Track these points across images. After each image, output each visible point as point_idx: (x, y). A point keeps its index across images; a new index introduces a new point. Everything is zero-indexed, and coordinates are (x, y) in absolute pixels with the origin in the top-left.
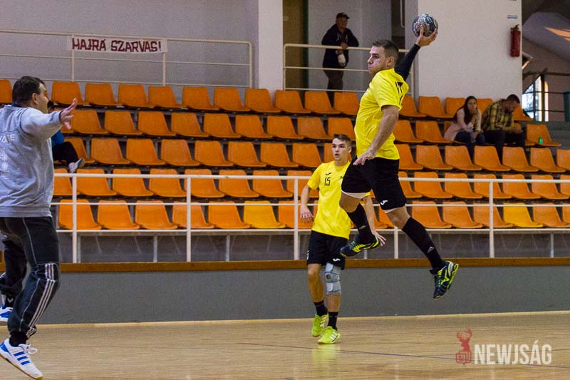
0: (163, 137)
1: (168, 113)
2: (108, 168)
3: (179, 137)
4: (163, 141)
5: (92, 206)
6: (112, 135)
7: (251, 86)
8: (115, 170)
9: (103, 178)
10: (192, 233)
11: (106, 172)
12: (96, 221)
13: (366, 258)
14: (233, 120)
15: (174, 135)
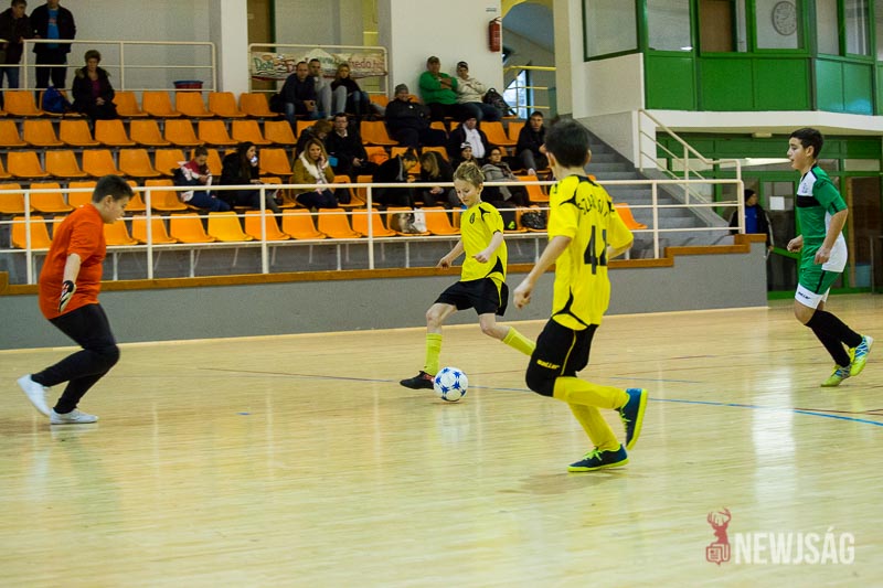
0: (121, 147)
1: (127, 121)
2: (64, 181)
3: (138, 146)
4: (122, 151)
5: (47, 223)
6: (67, 147)
7: (214, 89)
8: (71, 184)
9: (59, 194)
10: (153, 248)
11: (62, 187)
14: (196, 126)
15: (133, 144)
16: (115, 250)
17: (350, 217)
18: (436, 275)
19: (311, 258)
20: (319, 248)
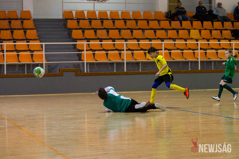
5: (93, 53)
10: (126, 62)
12: (94, 58)
13: (190, 70)
16: (115, 62)
17: (194, 53)
18: (221, 72)
19: (181, 65)
20: (183, 62)
